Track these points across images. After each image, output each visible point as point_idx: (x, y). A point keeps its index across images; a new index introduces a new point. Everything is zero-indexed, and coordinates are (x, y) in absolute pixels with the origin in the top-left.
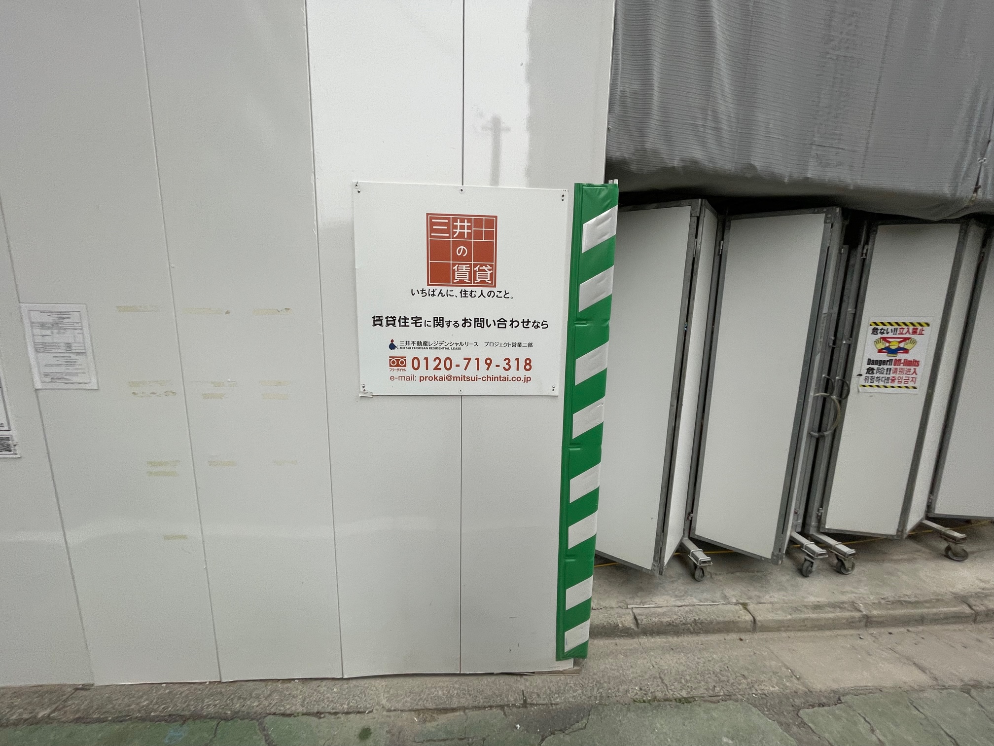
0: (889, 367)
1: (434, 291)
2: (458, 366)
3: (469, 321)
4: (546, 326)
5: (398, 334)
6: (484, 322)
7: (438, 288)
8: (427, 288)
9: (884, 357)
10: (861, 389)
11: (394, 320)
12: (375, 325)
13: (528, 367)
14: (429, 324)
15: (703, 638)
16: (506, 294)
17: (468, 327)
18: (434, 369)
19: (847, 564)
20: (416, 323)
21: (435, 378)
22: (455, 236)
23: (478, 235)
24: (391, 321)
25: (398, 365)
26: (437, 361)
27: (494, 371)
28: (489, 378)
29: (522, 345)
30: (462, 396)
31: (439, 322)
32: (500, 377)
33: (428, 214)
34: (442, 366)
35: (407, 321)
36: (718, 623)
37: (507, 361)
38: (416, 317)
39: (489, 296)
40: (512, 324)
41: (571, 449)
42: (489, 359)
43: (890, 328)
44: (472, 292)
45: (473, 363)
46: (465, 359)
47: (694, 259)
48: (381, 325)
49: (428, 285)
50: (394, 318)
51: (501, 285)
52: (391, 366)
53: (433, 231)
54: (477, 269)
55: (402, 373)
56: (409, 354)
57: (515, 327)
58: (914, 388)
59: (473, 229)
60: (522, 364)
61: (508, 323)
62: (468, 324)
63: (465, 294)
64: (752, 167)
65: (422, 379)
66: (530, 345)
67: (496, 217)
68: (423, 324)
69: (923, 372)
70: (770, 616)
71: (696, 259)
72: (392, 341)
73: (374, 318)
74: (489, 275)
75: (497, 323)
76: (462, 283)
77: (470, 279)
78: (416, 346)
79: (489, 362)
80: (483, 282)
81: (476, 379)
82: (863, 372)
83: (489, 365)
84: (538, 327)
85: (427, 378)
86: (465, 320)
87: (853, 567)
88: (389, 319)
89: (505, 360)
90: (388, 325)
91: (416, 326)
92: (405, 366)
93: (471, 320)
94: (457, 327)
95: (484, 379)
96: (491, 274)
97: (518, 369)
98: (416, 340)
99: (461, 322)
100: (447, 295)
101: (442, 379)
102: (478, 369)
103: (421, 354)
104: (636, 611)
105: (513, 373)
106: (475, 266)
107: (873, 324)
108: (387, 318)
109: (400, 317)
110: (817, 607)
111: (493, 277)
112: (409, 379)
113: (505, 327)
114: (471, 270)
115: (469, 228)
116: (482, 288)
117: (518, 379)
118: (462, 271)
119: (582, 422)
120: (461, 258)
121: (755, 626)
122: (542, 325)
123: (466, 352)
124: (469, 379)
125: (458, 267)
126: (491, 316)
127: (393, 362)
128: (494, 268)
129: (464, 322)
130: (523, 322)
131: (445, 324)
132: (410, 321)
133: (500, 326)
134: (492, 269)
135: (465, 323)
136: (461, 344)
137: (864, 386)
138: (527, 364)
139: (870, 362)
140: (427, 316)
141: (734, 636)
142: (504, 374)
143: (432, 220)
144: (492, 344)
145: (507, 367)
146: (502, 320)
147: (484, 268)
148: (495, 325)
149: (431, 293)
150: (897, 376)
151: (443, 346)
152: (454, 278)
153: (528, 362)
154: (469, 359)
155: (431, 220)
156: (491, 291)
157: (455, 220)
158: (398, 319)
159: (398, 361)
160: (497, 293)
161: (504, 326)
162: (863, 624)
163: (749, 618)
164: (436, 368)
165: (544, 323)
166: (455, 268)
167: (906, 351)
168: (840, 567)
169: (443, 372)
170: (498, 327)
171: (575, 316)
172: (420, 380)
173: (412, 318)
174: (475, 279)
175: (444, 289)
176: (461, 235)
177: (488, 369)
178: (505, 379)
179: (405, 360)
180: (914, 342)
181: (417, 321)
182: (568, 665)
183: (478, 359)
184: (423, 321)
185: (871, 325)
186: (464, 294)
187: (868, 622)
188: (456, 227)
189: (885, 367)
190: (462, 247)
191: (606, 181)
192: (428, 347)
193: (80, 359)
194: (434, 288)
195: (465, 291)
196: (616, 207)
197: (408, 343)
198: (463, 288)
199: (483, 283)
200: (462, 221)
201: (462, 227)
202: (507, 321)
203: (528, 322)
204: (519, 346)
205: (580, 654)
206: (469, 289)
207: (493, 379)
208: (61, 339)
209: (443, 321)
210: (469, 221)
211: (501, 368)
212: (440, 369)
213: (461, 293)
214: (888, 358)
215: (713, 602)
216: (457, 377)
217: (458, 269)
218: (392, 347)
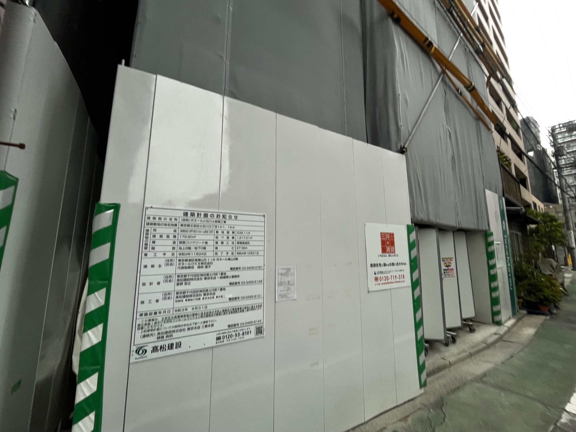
0: (448, 271)
2: (389, 279)
5: (376, 269)
6: (394, 264)
7: (384, 254)
8: (381, 254)
9: (446, 268)
13: (404, 277)
14: (383, 265)
17: (391, 266)
21: (385, 284)
22: (386, 239)
24: (375, 265)
25: (377, 280)
26: (385, 278)
28: (396, 282)
29: (402, 270)
30: (391, 289)
31: (385, 265)
35: (378, 265)
37: (399, 276)
38: (380, 264)
39: (394, 256)
41: (414, 304)
42: (396, 276)
43: (446, 259)
44: (391, 255)
46: (391, 276)
48: (372, 267)
51: (396, 252)
52: (375, 280)
53: (382, 237)
54: (391, 248)
55: (377, 283)
56: (379, 276)
57: (400, 265)
58: (454, 277)
59: (390, 237)
60: (402, 276)
64: (430, 220)
65: (382, 284)
67: (394, 233)
69: (455, 271)
70: (452, 360)
72: (375, 272)
73: (371, 264)
76: (389, 252)
78: (380, 273)
81: (394, 283)
82: (443, 273)
86: (390, 264)
87: (456, 340)
91: (380, 266)
94: (389, 266)
96: (394, 249)
97: (402, 278)
98: (380, 271)
100: (386, 256)
102: (394, 279)
103: (381, 275)
105: (401, 280)
107: (442, 258)
110: (458, 354)
116: (393, 254)
117: (402, 282)
119: (416, 294)
120: (388, 245)
121: (451, 364)
122: (405, 264)
123: (391, 274)
124: (392, 283)
125: (387, 248)
126: (395, 262)
128: (394, 247)
136: (390, 271)
139: (444, 270)
140: (382, 263)
142: (399, 280)
143: (382, 234)
144: (396, 271)
145: (400, 278)
146: (397, 263)
149: (382, 256)
150: (450, 274)
151: (386, 272)
152: (387, 251)
159: (376, 278)
160: (396, 255)
163: (448, 362)
164: (385, 280)
167: (450, 266)
168: (454, 340)
169: (387, 281)
170: (397, 265)
171: (411, 261)
174: (391, 251)
176: (388, 238)
177: (396, 279)
178: (400, 282)
179: (378, 278)
180: (451, 263)
182: (423, 390)
183: (393, 276)
186: (389, 256)
190: (388, 242)
191: (412, 224)
192: (383, 273)
193: (292, 287)
196: (415, 230)
197: (378, 272)
198: (389, 254)
199: (393, 252)
200: (387, 234)
201: (387, 236)
203: (402, 263)
208: (287, 279)
210: (389, 234)
211: (398, 278)
216: (389, 283)
218: (375, 274)
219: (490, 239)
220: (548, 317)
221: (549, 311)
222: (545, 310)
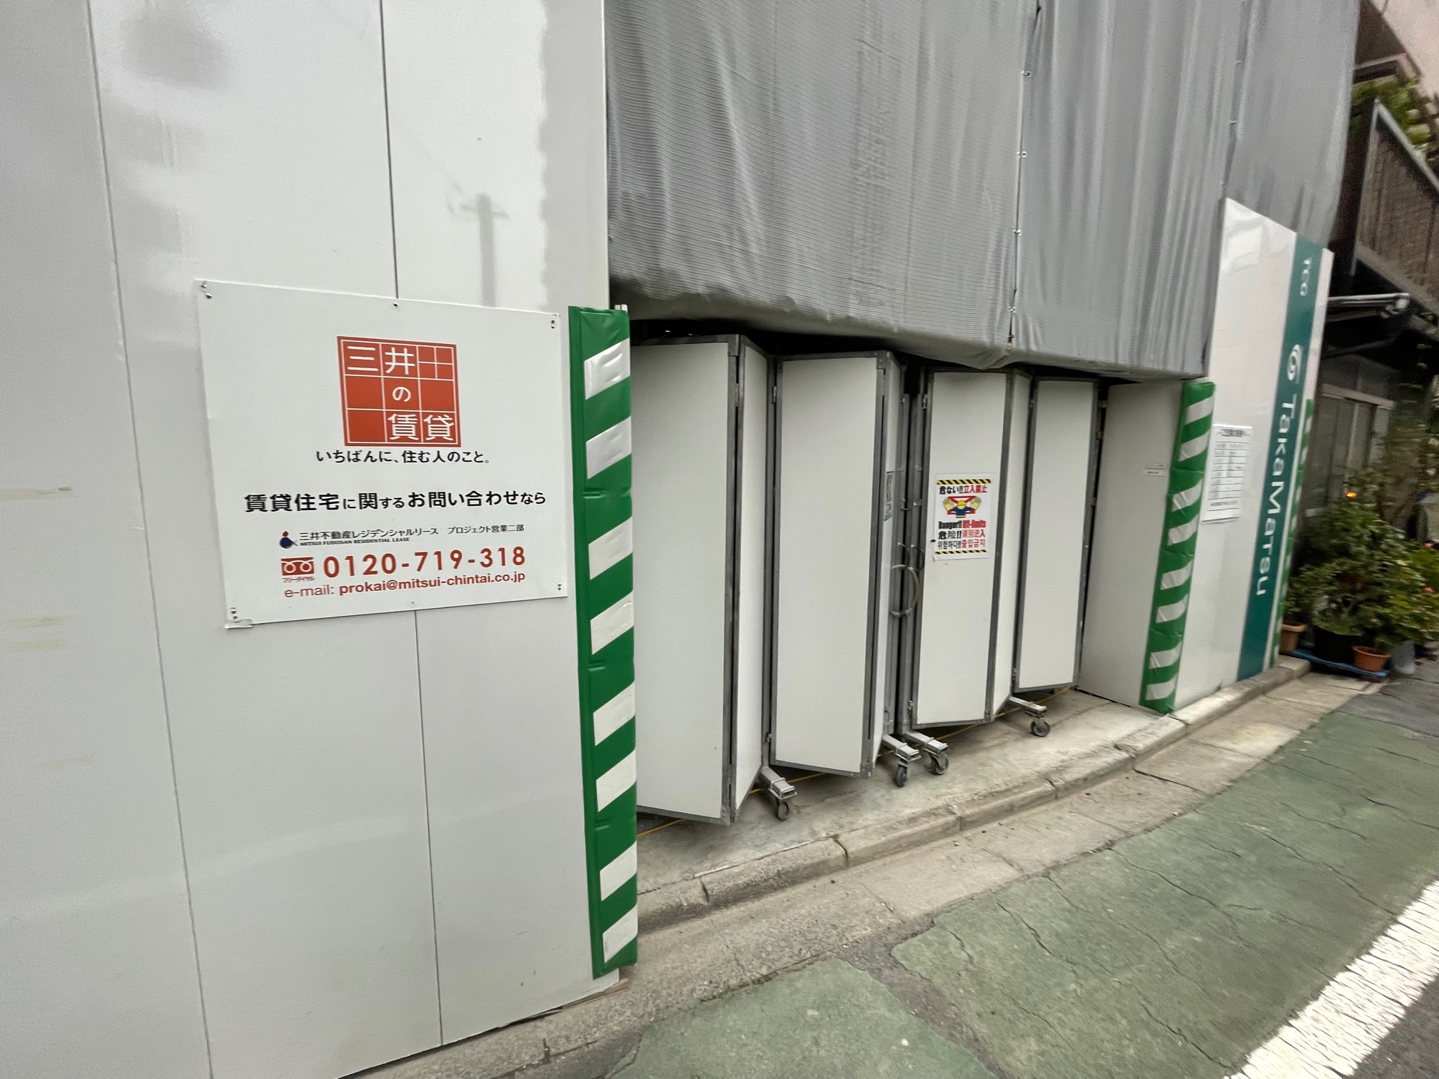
0: (959, 529)
1: (357, 454)
2: (406, 565)
3: (420, 497)
4: (541, 500)
5: (296, 522)
6: (444, 498)
7: (364, 450)
8: (344, 450)
9: (953, 518)
10: (936, 556)
11: (288, 501)
12: (250, 510)
13: (519, 560)
14: (352, 504)
15: (790, 892)
16: (478, 456)
17: (419, 506)
18: (365, 573)
19: (941, 762)
20: (328, 504)
21: (368, 587)
22: (388, 372)
23: (427, 371)
24: (282, 502)
25: (298, 572)
26: (370, 561)
27: (465, 570)
28: (459, 581)
29: (508, 528)
30: (415, 611)
31: (368, 500)
32: (477, 577)
33: (339, 338)
34: (378, 567)
35: (311, 501)
36: (806, 868)
37: (486, 553)
38: (328, 495)
39: (451, 460)
40: (490, 500)
41: (591, 670)
42: (457, 552)
43: (956, 486)
44: (422, 454)
45: (431, 560)
46: (417, 554)
47: (737, 408)
48: (263, 509)
49: (347, 444)
50: (287, 498)
51: (469, 442)
52: (285, 574)
53: (350, 363)
54: (428, 420)
55: (306, 584)
56: (318, 554)
57: (496, 503)
58: (984, 551)
59: (418, 362)
60: (510, 555)
61: (484, 498)
62: (419, 502)
63: (411, 457)
65: (344, 590)
66: (521, 528)
67: (454, 346)
68: (341, 505)
69: (990, 531)
70: (863, 844)
71: (739, 409)
72: (286, 534)
73: (248, 498)
74: (448, 429)
75: (466, 499)
76: (404, 440)
77: (418, 435)
78: (329, 539)
79: (457, 557)
80: (439, 439)
81: (437, 583)
82: (936, 537)
83: (458, 561)
84: (530, 501)
85: (354, 589)
86: (414, 496)
87: (947, 764)
88: (277, 499)
89: (483, 552)
90: (275, 509)
91: (329, 508)
92: (312, 572)
93: (423, 496)
94: (401, 507)
95: (451, 582)
96: (452, 429)
97: (504, 564)
98: (330, 530)
99: (407, 500)
100: (381, 460)
101: (379, 587)
102: (440, 568)
103: (340, 552)
104: (705, 879)
105: (496, 569)
106: (425, 415)
107: (940, 483)
108: (273, 498)
109: (299, 495)
110: (912, 820)
111: (455, 432)
112: (320, 592)
113: (480, 505)
114: (418, 421)
115: (410, 360)
116: (439, 449)
117: (506, 578)
118: (405, 423)
119: (605, 629)
120: (401, 405)
121: (848, 861)
122: (536, 499)
123: (417, 543)
124: (425, 584)
125: (397, 417)
126: (456, 489)
127: (290, 568)
128: (455, 419)
129: (411, 499)
130: (507, 496)
131: (380, 503)
132: (317, 501)
133: (472, 502)
134: (453, 421)
135: (413, 501)
136: (410, 532)
137: (938, 553)
138: (517, 555)
139: (942, 525)
140: (348, 491)
141: (825, 880)
142: (483, 572)
143: (348, 349)
144: (460, 530)
145: (487, 562)
146: (474, 494)
147: (440, 418)
148: (463, 501)
149: (352, 457)
150: (967, 539)
151: (378, 537)
152: (390, 434)
153: (519, 553)
154: (425, 554)
155: (346, 349)
156: (453, 453)
157: (387, 348)
158: (294, 498)
159: (298, 565)
160: (463, 456)
161: (477, 502)
162: (958, 827)
163: (840, 852)
164: (369, 572)
165: (539, 496)
166: (392, 418)
167: (972, 511)
168: (935, 768)
169: (382, 577)
170: (469, 505)
171: (583, 486)
172: (342, 593)
173: (321, 496)
174: (426, 435)
175: (375, 451)
176: (399, 370)
177: (456, 567)
178: (485, 579)
179: (312, 563)
180: (979, 501)
181: (329, 501)
182: (612, 979)
183: (438, 554)
184: (340, 500)
185: (938, 484)
186: (409, 457)
187: (963, 824)
188: (390, 359)
189: (956, 530)
190: (402, 389)
191: (612, 307)
192: (353, 540)
194: (358, 448)
195: (411, 453)
196: (628, 341)
197: (315, 535)
198: (408, 449)
199: (439, 441)
200: (399, 349)
201: (400, 359)
202: (481, 496)
203: (515, 495)
204: (504, 530)
205: (627, 958)
206: (417, 450)
207: (466, 581)
209: (376, 499)
210: (411, 350)
211: (477, 563)
212: (375, 573)
213: (404, 455)
214: (956, 520)
215: (800, 843)
216: (405, 583)
217: (396, 421)
218: (286, 543)
219: (1196, 412)
220: (1374, 689)
221: (1388, 666)
222: (1373, 661)
